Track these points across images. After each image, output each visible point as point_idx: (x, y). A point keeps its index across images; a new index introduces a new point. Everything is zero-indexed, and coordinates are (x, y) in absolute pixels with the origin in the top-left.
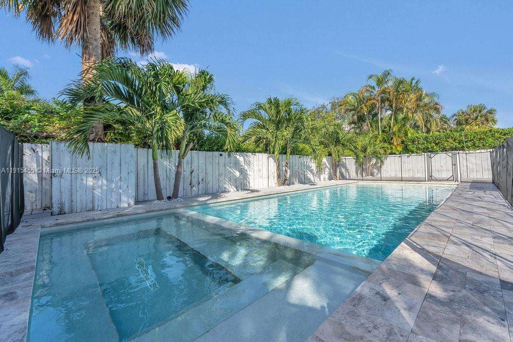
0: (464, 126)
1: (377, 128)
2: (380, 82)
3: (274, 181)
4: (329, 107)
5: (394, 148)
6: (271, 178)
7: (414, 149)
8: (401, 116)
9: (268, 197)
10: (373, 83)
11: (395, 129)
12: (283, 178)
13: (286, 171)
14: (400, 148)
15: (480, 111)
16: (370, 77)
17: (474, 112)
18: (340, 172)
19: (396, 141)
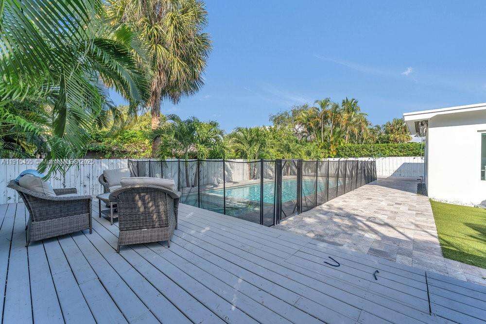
0: (390, 135)
1: (320, 138)
2: (323, 105)
3: (247, 176)
4: (291, 114)
5: (331, 153)
6: (245, 175)
7: (343, 155)
8: (338, 129)
9: (243, 186)
10: (318, 106)
11: (332, 139)
12: (252, 174)
13: (255, 170)
14: (335, 153)
15: (401, 124)
16: (317, 101)
17: (397, 124)
18: (291, 169)
19: (332, 148)
